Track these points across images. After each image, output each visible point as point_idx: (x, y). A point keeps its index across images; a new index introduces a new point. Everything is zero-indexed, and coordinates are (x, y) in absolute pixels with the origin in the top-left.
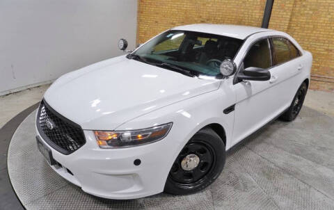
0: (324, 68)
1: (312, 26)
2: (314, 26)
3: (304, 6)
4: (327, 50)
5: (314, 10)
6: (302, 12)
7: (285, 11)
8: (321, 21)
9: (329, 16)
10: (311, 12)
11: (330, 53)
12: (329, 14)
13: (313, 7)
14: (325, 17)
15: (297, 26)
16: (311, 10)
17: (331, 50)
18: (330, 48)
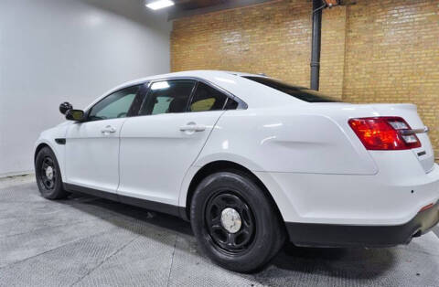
1: (373, 93)
2: (376, 92)
3: (357, 70)
5: (370, 73)
6: (357, 77)
7: (335, 78)
8: (384, 86)
9: (392, 79)
10: (368, 76)
12: (391, 76)
13: (369, 70)
14: (387, 80)
15: (354, 94)
16: (367, 73)
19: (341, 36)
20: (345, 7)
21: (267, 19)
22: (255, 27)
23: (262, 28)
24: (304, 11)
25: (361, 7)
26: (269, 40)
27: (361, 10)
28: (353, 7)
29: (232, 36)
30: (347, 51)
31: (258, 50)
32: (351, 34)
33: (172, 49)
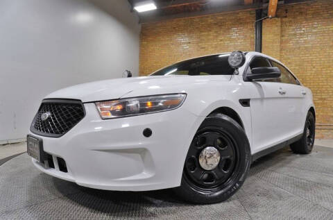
0: (322, 116)
4: (321, 99)
5: (300, 65)
8: (309, 74)
9: (314, 69)
10: (297, 68)
11: (325, 102)
12: (314, 68)
13: (298, 63)
14: (311, 70)
16: (296, 65)
17: (325, 99)
18: (323, 97)
19: (278, 38)
20: (280, 19)
21: (220, 26)
22: (210, 31)
23: (216, 32)
24: (248, 21)
25: (290, 19)
26: (221, 40)
27: (291, 21)
28: (284, 19)
29: (191, 37)
30: (281, 50)
31: (212, 47)
32: (283, 38)
33: (141, 46)
